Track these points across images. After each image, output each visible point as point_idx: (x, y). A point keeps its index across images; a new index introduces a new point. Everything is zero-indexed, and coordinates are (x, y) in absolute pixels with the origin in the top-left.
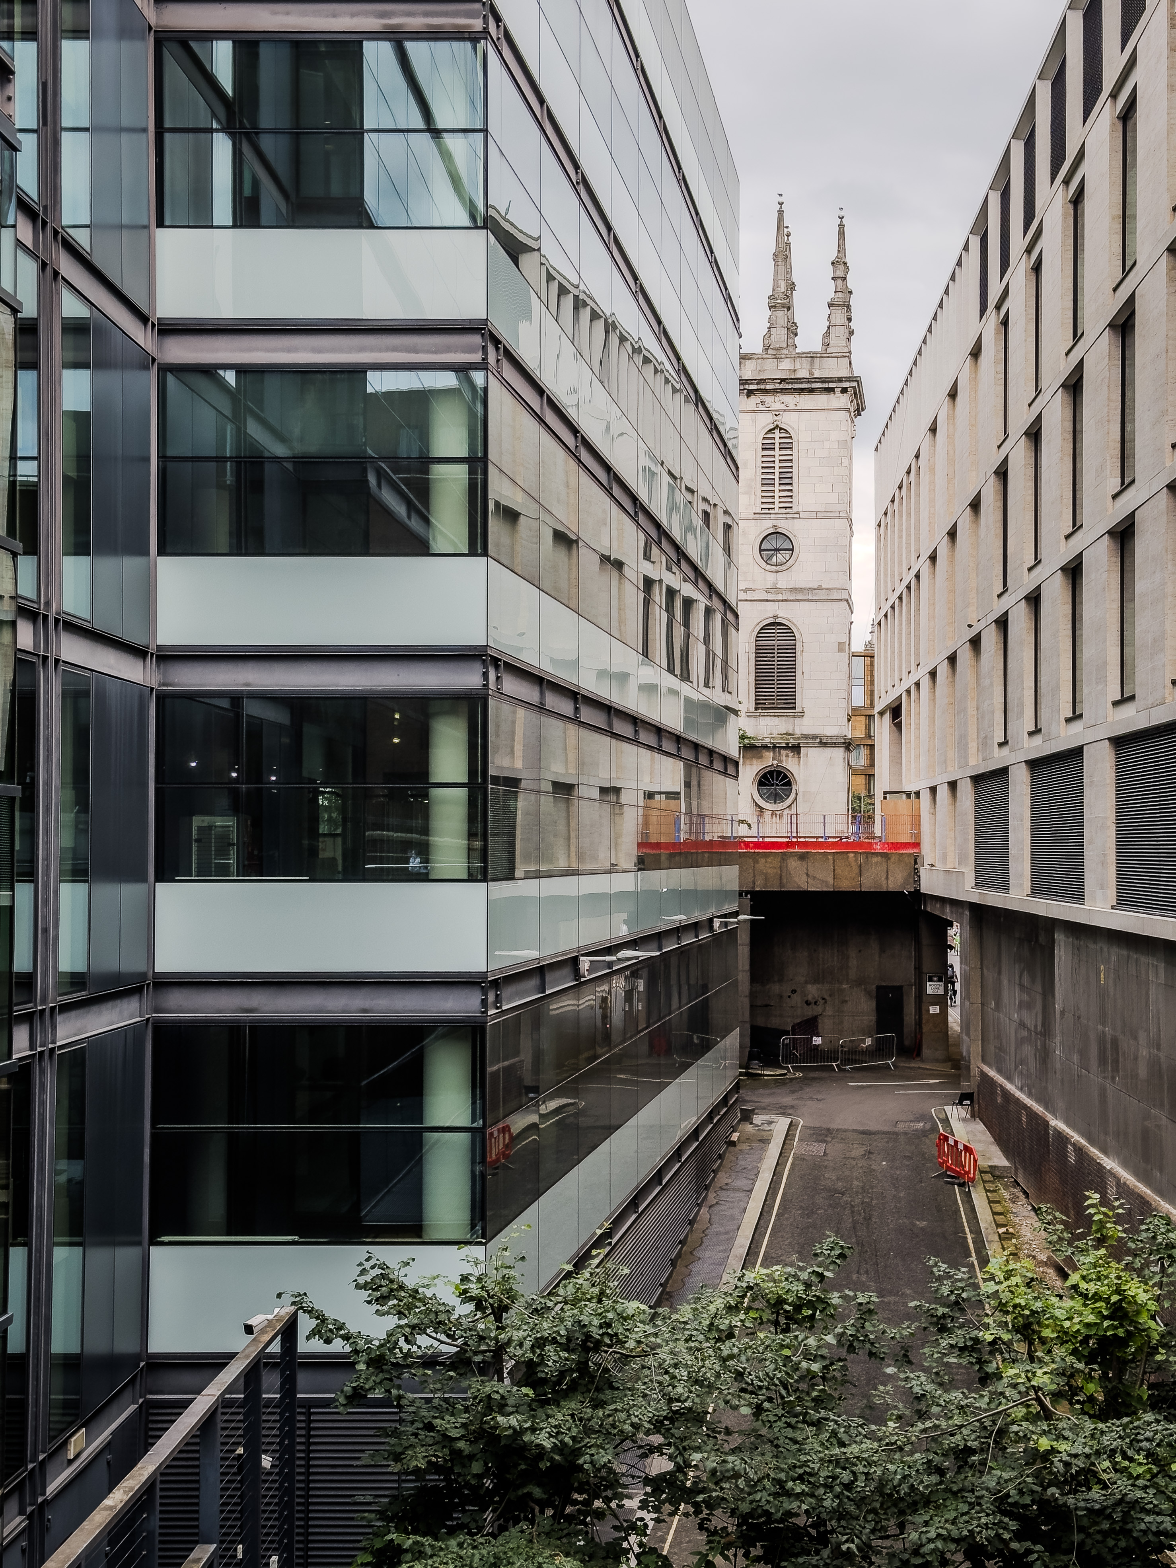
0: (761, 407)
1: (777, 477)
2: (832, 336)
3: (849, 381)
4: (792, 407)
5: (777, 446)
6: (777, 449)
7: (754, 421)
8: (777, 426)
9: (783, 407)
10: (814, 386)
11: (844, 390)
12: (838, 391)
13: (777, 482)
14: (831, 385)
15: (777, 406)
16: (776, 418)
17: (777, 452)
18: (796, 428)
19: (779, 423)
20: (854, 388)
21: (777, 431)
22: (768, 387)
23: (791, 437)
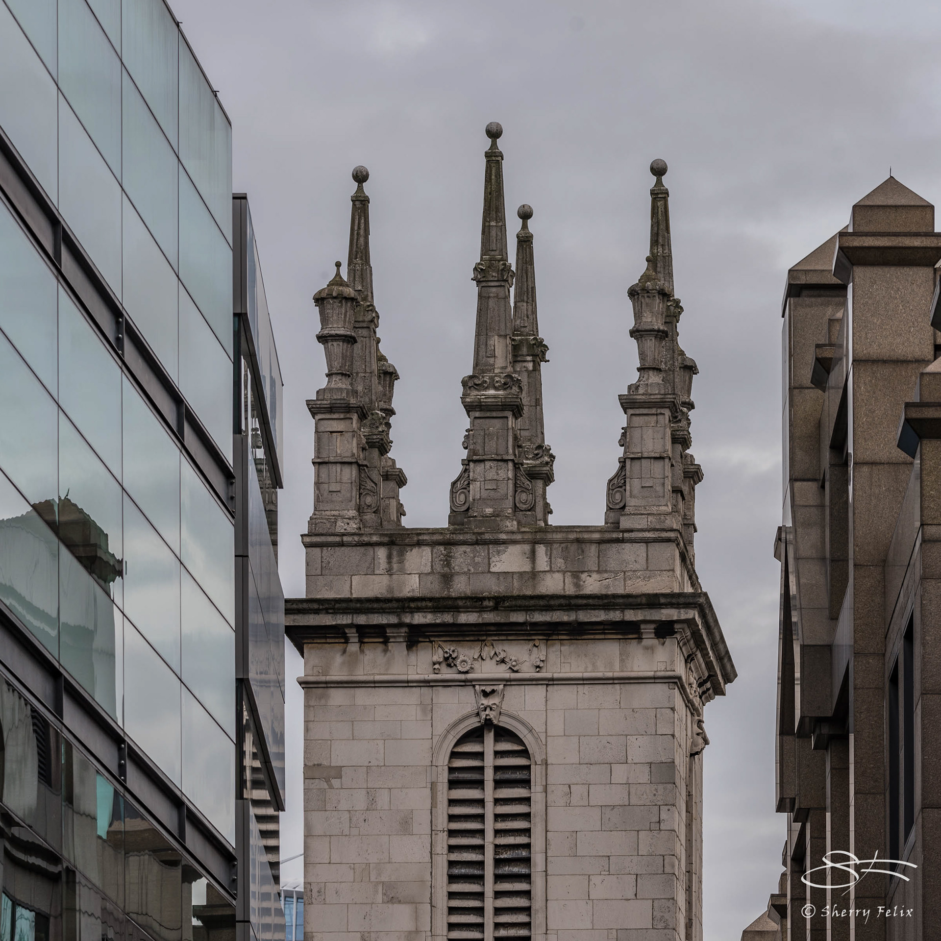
0: (447, 674)
1: (489, 857)
2: (634, 485)
3: (677, 606)
4: (527, 672)
5: (489, 776)
6: (489, 784)
7: (428, 709)
8: (488, 723)
9: (502, 672)
10: (584, 616)
11: (664, 630)
12: (648, 630)
13: (489, 871)
14: (631, 616)
15: (488, 670)
16: (486, 702)
17: (489, 793)
18: (539, 727)
19: (492, 715)
20: (690, 622)
21: (489, 737)
22: (465, 618)
23: (525, 753)
